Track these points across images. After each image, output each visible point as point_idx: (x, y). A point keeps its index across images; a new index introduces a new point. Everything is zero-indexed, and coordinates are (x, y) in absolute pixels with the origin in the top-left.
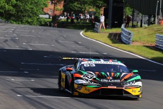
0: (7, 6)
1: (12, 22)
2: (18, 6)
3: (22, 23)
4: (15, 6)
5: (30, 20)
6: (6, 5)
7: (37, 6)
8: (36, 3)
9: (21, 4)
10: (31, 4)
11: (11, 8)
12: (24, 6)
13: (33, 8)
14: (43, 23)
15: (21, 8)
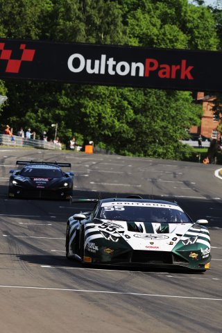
0: (117, 124)
1: (127, 153)
2: (138, 123)
3: (146, 154)
4: (133, 124)
5: (161, 150)
6: (116, 121)
7: (174, 123)
8: (173, 118)
9: (143, 119)
10: (163, 120)
11: (125, 127)
12: (150, 123)
13: (167, 127)
14: (188, 156)
15: (144, 126)
